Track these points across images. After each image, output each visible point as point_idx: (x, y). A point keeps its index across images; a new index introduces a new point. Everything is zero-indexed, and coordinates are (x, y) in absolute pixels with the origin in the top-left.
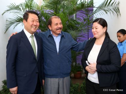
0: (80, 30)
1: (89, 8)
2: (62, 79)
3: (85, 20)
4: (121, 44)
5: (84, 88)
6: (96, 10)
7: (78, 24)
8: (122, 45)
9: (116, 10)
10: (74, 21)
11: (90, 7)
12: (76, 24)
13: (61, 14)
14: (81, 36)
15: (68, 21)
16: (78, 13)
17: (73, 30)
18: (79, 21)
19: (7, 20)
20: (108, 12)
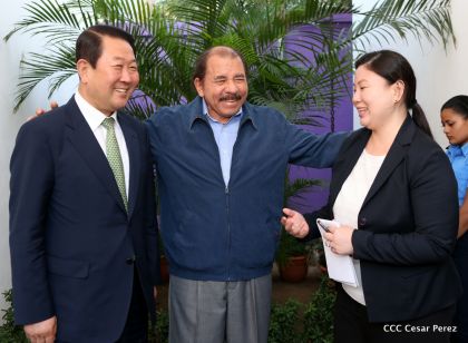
0: (301, 100)
1: (337, 17)
2: (239, 284)
3: (320, 60)
4: (458, 151)
5: (318, 318)
6: (363, 25)
7: (295, 74)
8: (462, 154)
9: (440, 22)
10: (278, 64)
11: (338, 10)
12: (286, 76)
13: (231, 38)
14: (307, 121)
15: (258, 64)
16: (294, 33)
17: (276, 100)
18: (299, 65)
19: (22, 62)
20: (408, 32)
